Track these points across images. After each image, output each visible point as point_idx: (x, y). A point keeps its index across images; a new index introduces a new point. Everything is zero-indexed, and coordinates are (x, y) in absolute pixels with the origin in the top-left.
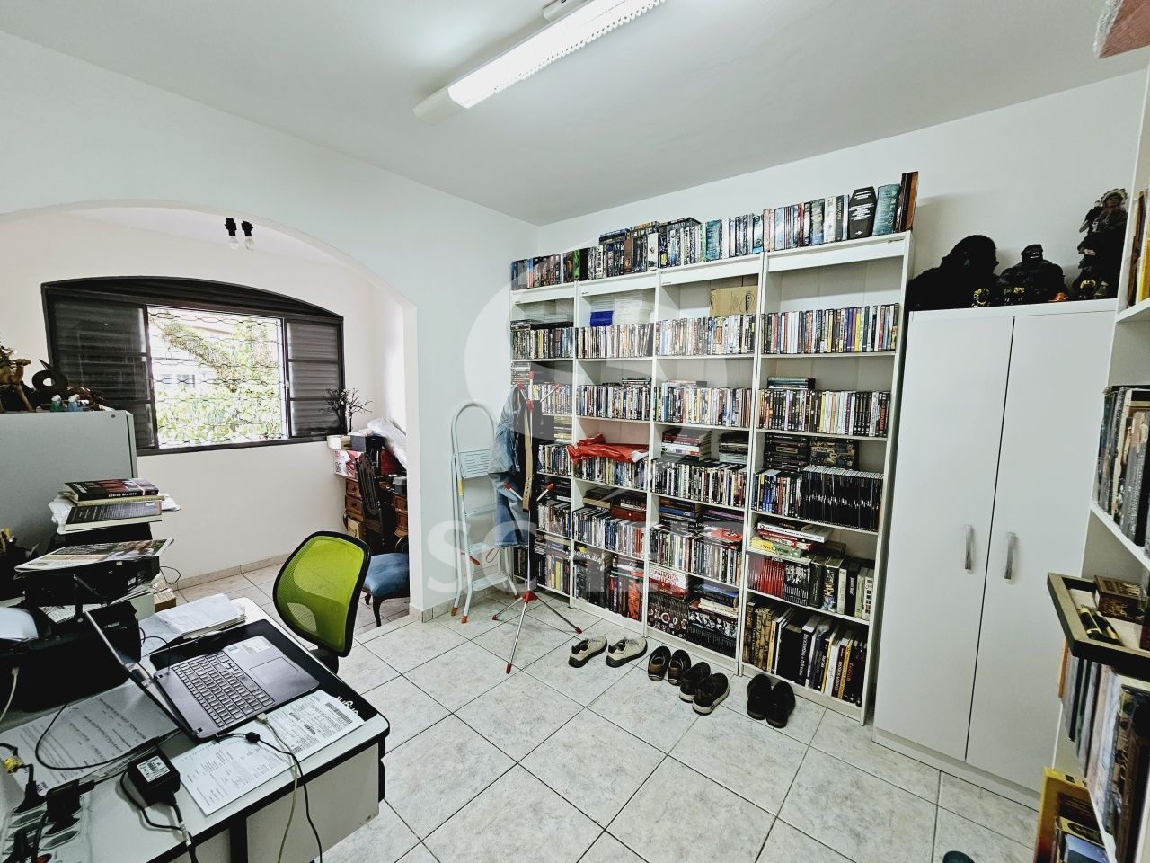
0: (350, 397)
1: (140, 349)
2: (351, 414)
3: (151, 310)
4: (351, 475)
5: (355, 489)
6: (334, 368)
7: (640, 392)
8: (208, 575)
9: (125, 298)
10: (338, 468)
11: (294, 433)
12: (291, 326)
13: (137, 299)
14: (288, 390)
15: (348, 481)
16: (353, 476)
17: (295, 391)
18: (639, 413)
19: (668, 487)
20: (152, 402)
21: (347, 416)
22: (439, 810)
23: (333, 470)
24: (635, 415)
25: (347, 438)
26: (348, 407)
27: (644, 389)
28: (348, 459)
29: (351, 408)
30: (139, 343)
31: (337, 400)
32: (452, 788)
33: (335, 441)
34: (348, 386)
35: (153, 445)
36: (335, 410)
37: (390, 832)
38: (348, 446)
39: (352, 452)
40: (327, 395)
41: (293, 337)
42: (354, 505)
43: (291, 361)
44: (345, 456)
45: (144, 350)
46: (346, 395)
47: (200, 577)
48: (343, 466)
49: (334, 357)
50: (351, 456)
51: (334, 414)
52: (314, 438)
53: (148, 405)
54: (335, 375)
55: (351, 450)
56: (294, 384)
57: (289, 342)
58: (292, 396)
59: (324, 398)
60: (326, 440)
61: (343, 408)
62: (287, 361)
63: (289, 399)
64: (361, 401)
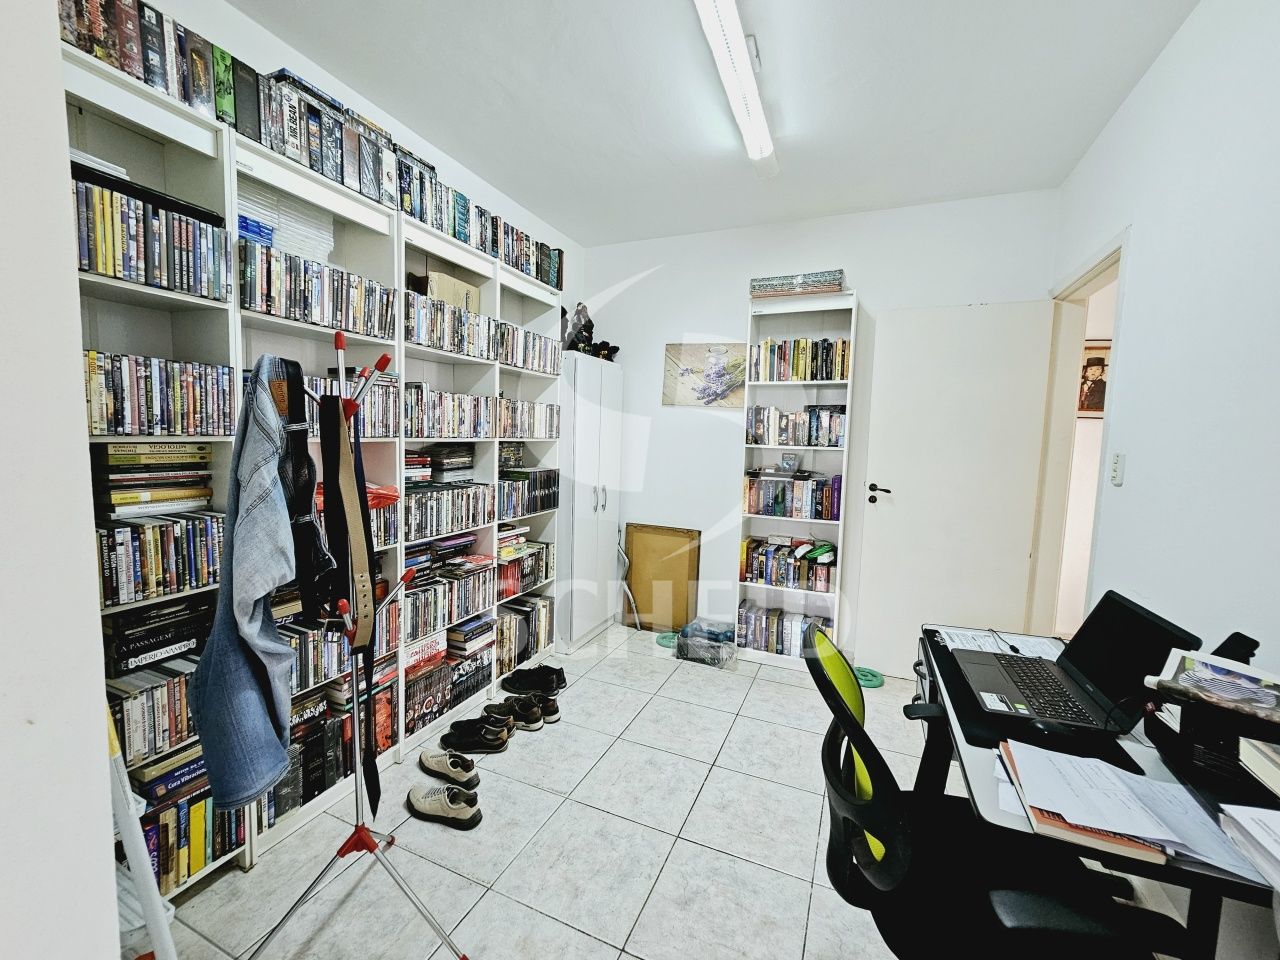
7: (387, 394)
18: (387, 426)
19: (429, 527)
22: (775, 882)
24: (380, 430)
27: (391, 389)
32: (744, 884)
37: (828, 917)
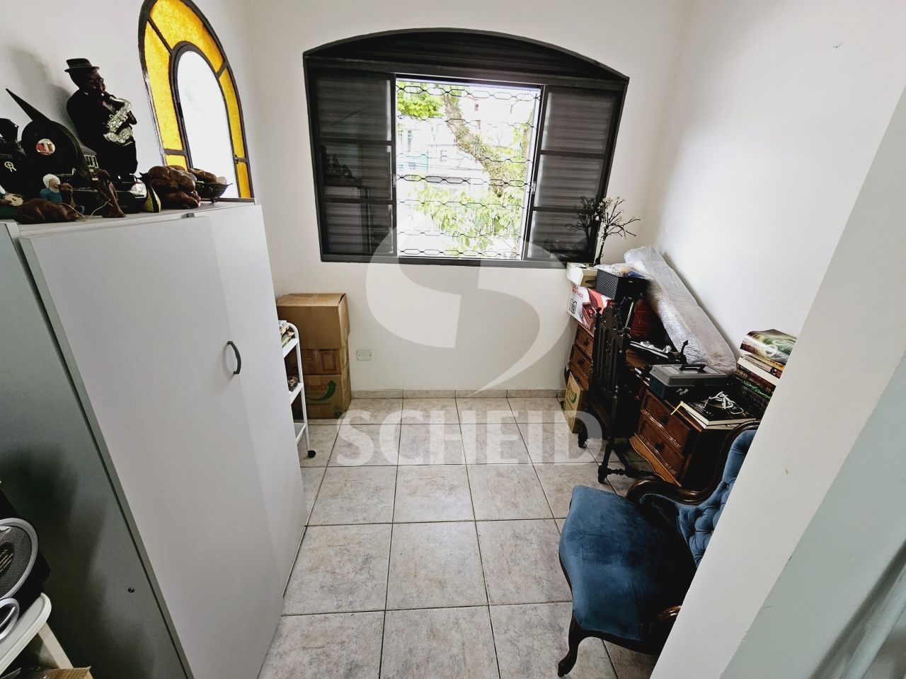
0: (609, 210)
1: (385, 136)
2: (606, 235)
3: (399, 83)
4: (585, 323)
5: (586, 344)
6: (596, 166)
8: (427, 392)
9: (374, 65)
10: (573, 308)
11: (530, 254)
12: (553, 98)
13: (384, 66)
14: (533, 196)
15: (580, 329)
16: (589, 326)
17: (542, 197)
20: (394, 203)
21: (600, 239)
23: (566, 307)
25: (592, 271)
26: (603, 225)
28: (587, 300)
29: (607, 227)
30: (384, 127)
31: (591, 212)
33: (576, 272)
34: (611, 193)
35: (392, 252)
36: (585, 227)
38: (592, 283)
39: (594, 293)
40: (580, 205)
41: (552, 116)
42: (581, 363)
43: (544, 152)
44: (584, 296)
45: (389, 138)
46: (605, 207)
47: (421, 392)
48: (579, 307)
49: (600, 147)
50: (591, 297)
51: (584, 232)
52: (553, 264)
53: (390, 206)
54: (596, 176)
55: (593, 288)
56: (542, 188)
57: (546, 123)
58: (536, 204)
59: (575, 210)
60: (565, 266)
61: (596, 226)
62: (539, 152)
63: (532, 208)
64: (624, 218)
